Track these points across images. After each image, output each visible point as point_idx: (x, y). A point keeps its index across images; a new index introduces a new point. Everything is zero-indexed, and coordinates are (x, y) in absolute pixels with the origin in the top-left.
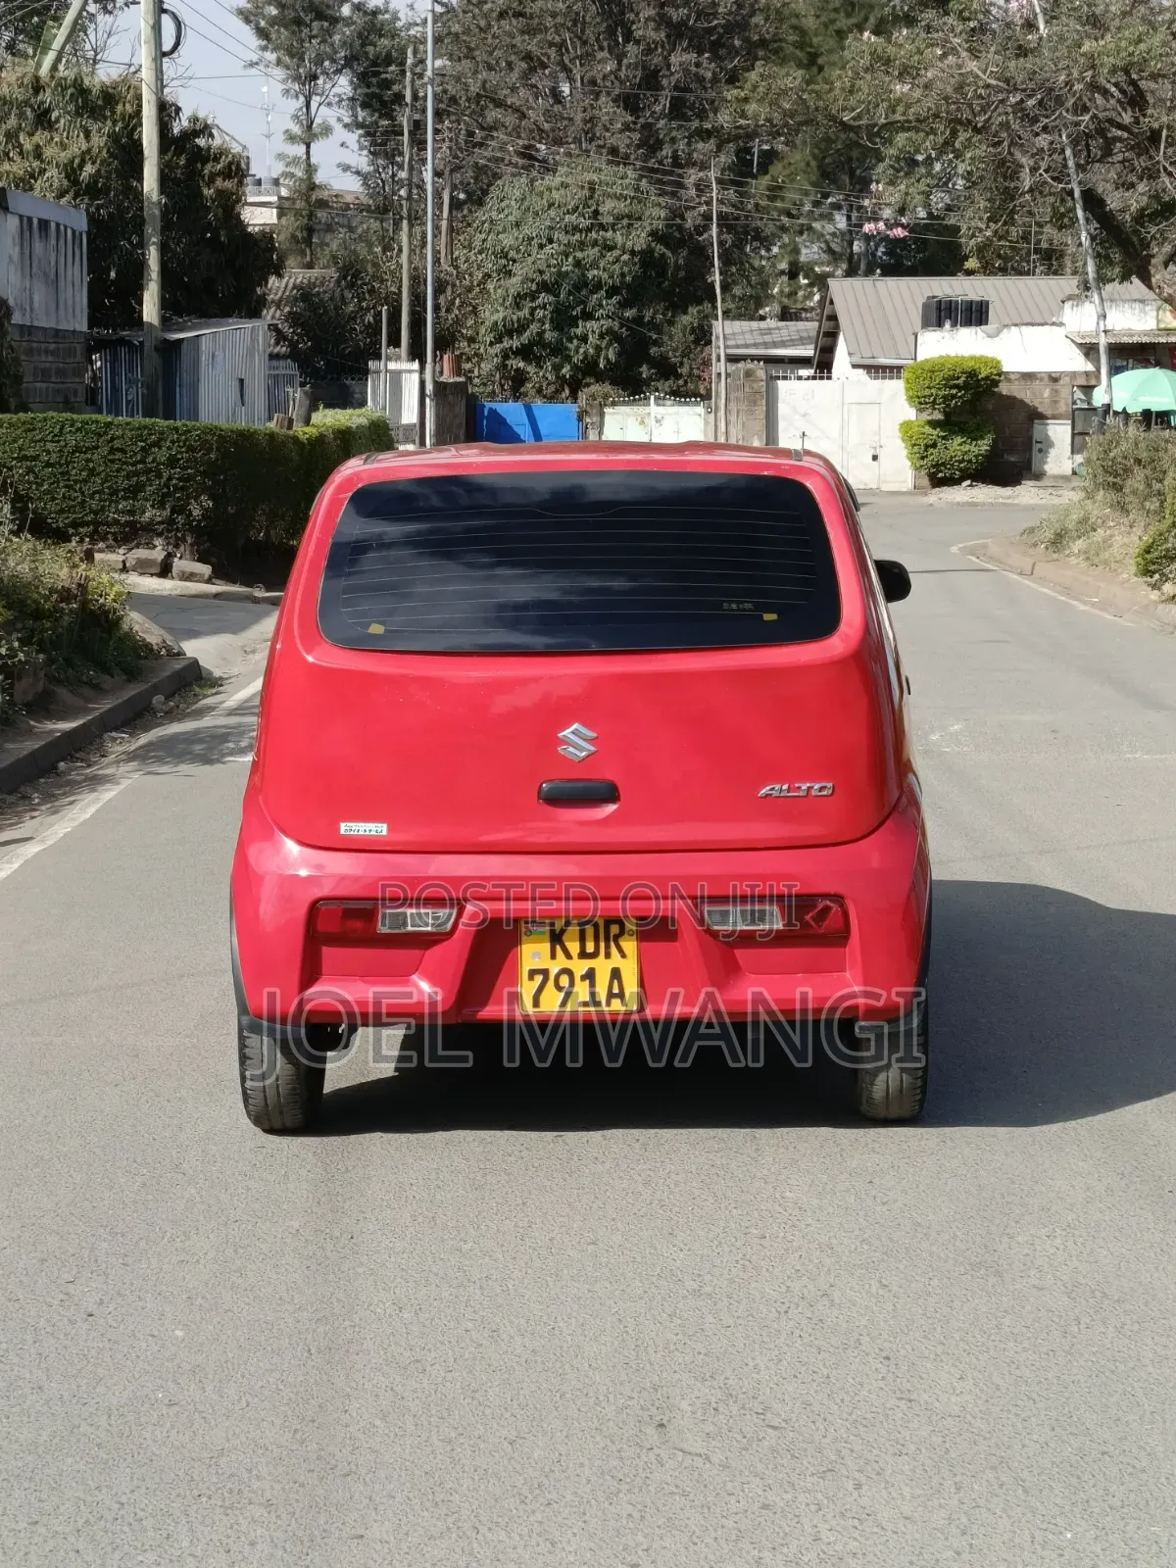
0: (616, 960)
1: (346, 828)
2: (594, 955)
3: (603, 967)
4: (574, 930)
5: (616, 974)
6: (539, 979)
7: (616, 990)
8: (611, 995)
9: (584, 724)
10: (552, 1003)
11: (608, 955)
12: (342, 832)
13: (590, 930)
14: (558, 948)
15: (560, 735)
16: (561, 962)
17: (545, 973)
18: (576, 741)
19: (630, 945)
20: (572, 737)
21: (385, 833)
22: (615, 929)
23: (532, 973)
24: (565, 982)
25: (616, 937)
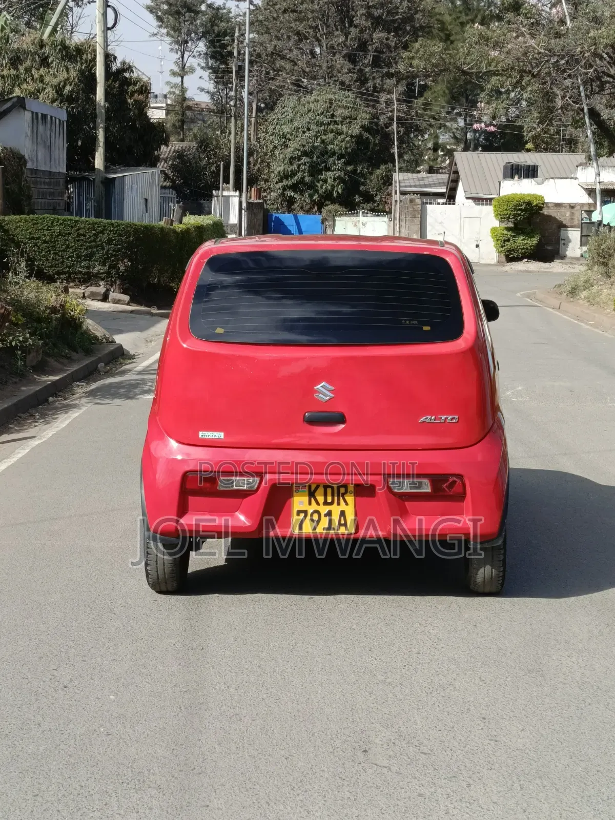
0: (343, 506)
1: (201, 434)
2: (332, 503)
3: (336, 510)
4: (321, 490)
5: (343, 513)
6: (302, 515)
7: (342, 522)
8: (340, 525)
9: (327, 382)
10: (307, 529)
11: (339, 504)
12: (200, 436)
14: (312, 499)
15: (315, 388)
16: (314, 506)
17: (306, 512)
18: (324, 391)
19: (350, 499)
20: (321, 389)
21: (222, 437)
22: (342, 490)
23: (299, 512)
24: (315, 517)
25: (343, 495)
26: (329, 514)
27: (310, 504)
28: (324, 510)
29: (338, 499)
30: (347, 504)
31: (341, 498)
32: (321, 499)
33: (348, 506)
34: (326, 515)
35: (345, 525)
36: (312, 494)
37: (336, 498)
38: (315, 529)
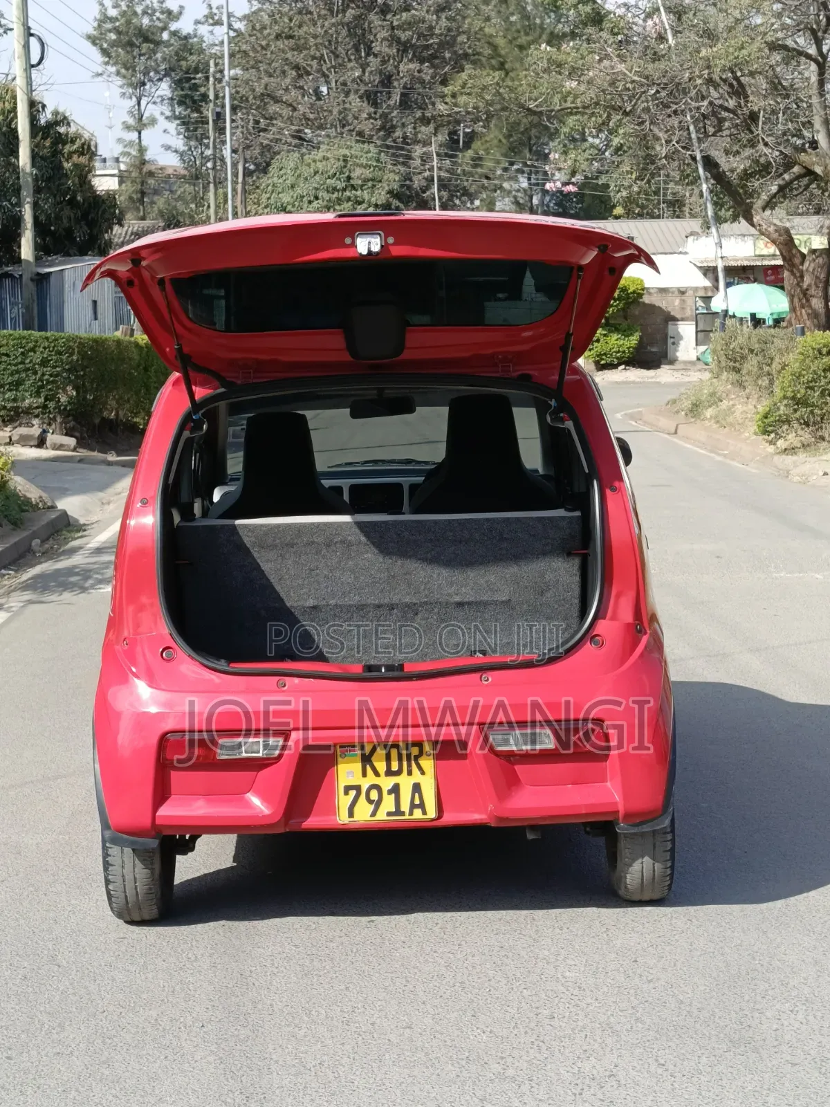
0: (417, 777)
2: (399, 773)
3: (406, 783)
5: (417, 788)
6: (353, 793)
7: (417, 801)
8: (413, 806)
10: (364, 814)
11: (410, 773)
13: (394, 752)
14: (368, 767)
16: (371, 779)
17: (358, 788)
19: (428, 764)
22: (415, 750)
23: (347, 789)
24: (374, 795)
25: (416, 758)
26: (395, 790)
27: (364, 774)
28: (387, 783)
29: (409, 766)
30: (423, 773)
31: (413, 763)
32: (381, 766)
33: (426, 777)
34: (390, 792)
35: (422, 806)
36: (367, 760)
37: (405, 764)
38: (373, 814)
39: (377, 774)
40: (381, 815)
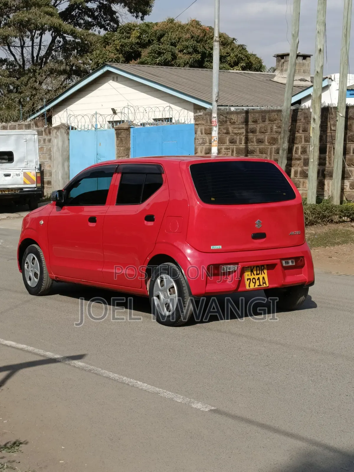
0: (263, 275)
1: (212, 247)
2: (259, 274)
3: (261, 277)
4: (255, 268)
5: (263, 278)
6: (249, 280)
7: (264, 282)
8: (263, 283)
9: (260, 220)
10: (252, 286)
11: (262, 274)
12: (212, 248)
13: (258, 268)
14: (252, 273)
15: (256, 222)
16: (253, 276)
17: (250, 279)
18: (258, 224)
19: (265, 271)
20: (258, 222)
21: (221, 248)
22: (263, 268)
23: (248, 279)
24: (254, 281)
25: (263, 270)
26: (259, 279)
27: (251, 275)
28: (256, 277)
29: (261, 272)
30: (264, 274)
31: (262, 271)
32: (255, 272)
34: (258, 280)
35: (265, 283)
36: (252, 271)
37: (260, 271)
38: (254, 286)
39: (254, 275)
40: (256, 286)
